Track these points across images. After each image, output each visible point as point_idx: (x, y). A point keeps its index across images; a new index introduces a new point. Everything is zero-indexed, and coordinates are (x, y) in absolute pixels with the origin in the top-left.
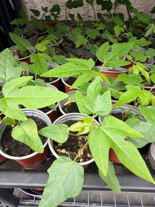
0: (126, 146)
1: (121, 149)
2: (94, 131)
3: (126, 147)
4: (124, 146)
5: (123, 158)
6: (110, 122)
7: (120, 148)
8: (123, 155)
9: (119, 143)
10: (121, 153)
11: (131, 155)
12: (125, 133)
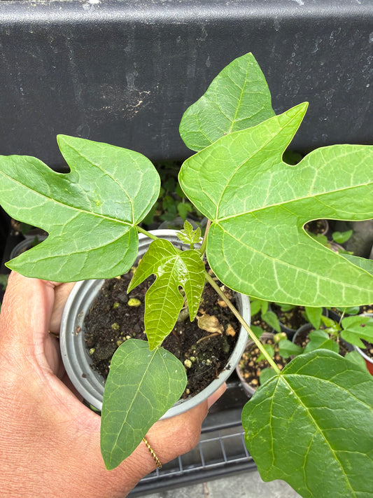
0: (316, 175)
1: (318, 194)
2: (213, 252)
3: (319, 174)
4: (314, 180)
5: (356, 204)
6: (205, 177)
7: (314, 195)
8: (345, 200)
9: (296, 189)
10: (333, 203)
11: (352, 175)
12: (266, 154)
